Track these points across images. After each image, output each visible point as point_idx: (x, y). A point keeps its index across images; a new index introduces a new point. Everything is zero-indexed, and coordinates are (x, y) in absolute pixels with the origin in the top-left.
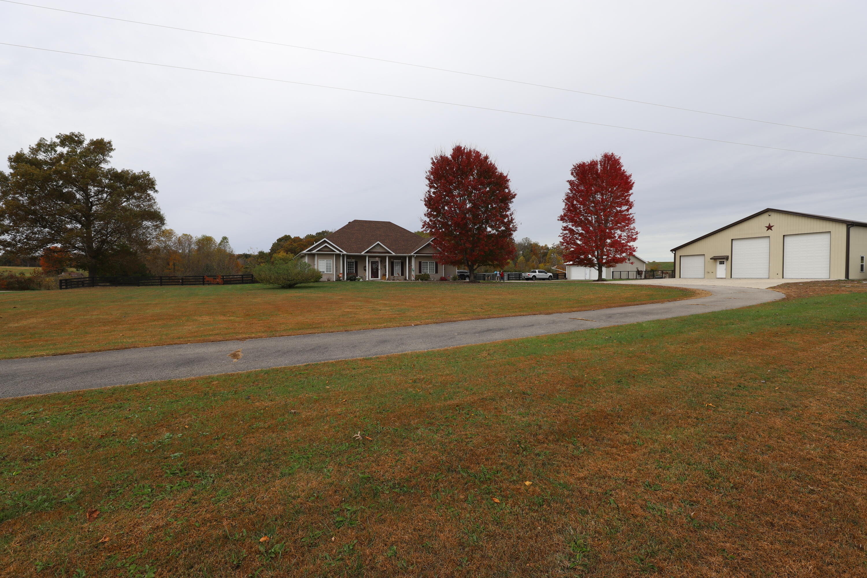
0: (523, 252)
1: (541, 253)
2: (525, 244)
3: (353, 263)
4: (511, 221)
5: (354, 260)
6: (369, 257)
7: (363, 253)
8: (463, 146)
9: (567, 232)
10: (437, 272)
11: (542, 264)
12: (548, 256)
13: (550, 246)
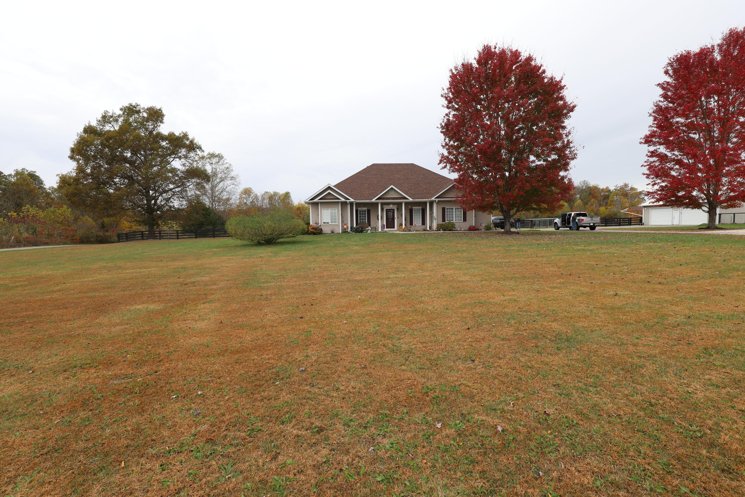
0: (581, 195)
1: (601, 196)
2: (583, 187)
3: (365, 211)
4: (567, 145)
5: (366, 208)
6: (382, 204)
7: (374, 200)
8: (492, 44)
9: (655, 159)
10: (465, 220)
11: (603, 208)
12: (610, 199)
13: (612, 188)
